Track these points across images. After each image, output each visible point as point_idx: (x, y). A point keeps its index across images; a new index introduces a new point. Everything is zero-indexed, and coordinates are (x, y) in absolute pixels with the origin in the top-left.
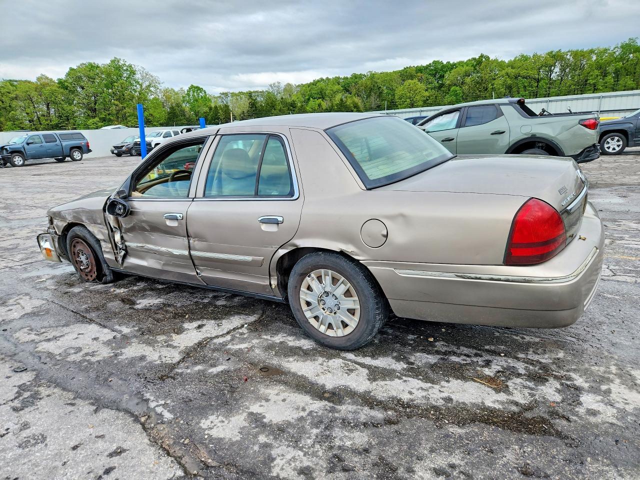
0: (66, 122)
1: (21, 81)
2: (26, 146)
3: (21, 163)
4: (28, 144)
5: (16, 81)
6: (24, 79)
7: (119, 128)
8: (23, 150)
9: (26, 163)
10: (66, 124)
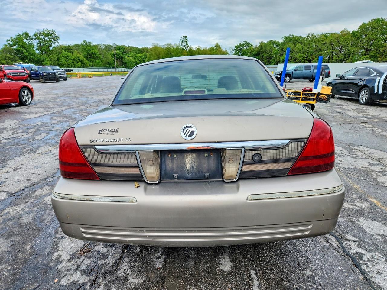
0: (347, 58)
1: (332, 33)
2: (294, 72)
3: (288, 80)
4: (295, 70)
5: (329, 34)
6: (334, 32)
7: (367, 62)
8: (291, 74)
9: (291, 81)
10: (347, 59)
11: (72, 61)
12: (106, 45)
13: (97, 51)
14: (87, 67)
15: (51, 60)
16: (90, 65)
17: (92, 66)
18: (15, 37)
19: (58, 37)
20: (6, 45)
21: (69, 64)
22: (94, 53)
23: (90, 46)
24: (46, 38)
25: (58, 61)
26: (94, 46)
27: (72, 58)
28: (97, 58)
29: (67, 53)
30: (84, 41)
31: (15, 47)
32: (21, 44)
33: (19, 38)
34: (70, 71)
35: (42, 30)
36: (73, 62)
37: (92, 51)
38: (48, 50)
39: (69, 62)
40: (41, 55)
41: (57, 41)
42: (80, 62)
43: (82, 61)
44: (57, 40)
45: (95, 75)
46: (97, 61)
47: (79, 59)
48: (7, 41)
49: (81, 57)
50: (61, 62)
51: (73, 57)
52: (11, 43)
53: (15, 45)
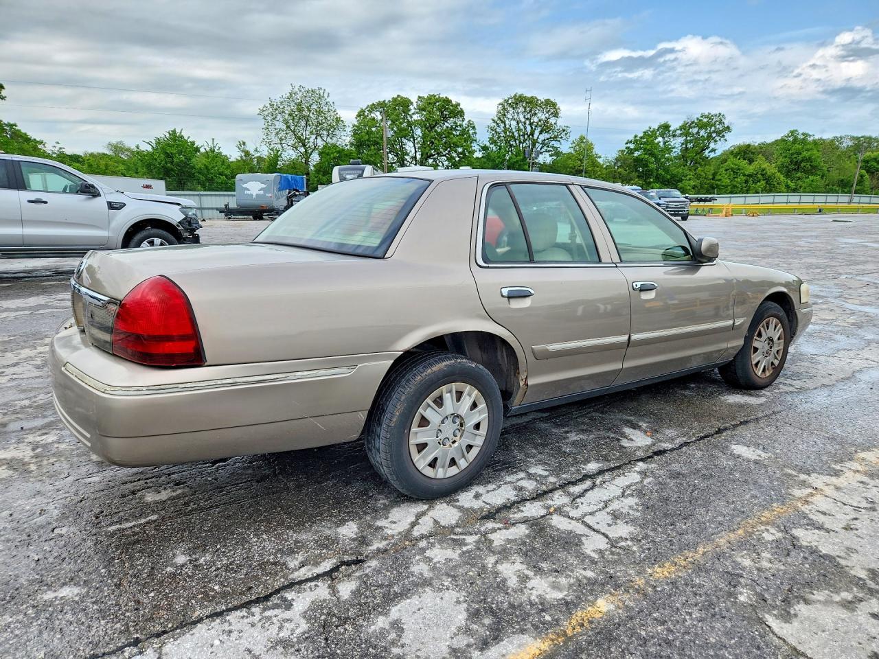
11: (744, 178)
12: (858, 138)
13: (819, 154)
14: (780, 192)
15: (698, 177)
16: (787, 186)
17: (795, 190)
18: (642, 135)
19: (728, 129)
20: (623, 151)
21: (735, 186)
22: (809, 160)
23: (804, 141)
24: (702, 133)
25: (713, 179)
26: (815, 142)
27: (747, 173)
28: (813, 170)
29: (737, 162)
30: (792, 132)
31: (636, 154)
32: (649, 147)
33: (650, 135)
34: (710, 200)
35: (699, 116)
36: (746, 182)
37: (806, 154)
38: (698, 156)
39: (737, 182)
40: (682, 167)
41: (723, 136)
42: (764, 180)
43: (768, 180)
44: (724, 133)
45: (771, 211)
46: (811, 178)
47: (763, 175)
48: (627, 143)
49: (771, 169)
50: (720, 180)
51: (750, 169)
52: (632, 146)
53: (636, 150)
